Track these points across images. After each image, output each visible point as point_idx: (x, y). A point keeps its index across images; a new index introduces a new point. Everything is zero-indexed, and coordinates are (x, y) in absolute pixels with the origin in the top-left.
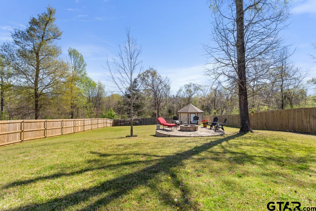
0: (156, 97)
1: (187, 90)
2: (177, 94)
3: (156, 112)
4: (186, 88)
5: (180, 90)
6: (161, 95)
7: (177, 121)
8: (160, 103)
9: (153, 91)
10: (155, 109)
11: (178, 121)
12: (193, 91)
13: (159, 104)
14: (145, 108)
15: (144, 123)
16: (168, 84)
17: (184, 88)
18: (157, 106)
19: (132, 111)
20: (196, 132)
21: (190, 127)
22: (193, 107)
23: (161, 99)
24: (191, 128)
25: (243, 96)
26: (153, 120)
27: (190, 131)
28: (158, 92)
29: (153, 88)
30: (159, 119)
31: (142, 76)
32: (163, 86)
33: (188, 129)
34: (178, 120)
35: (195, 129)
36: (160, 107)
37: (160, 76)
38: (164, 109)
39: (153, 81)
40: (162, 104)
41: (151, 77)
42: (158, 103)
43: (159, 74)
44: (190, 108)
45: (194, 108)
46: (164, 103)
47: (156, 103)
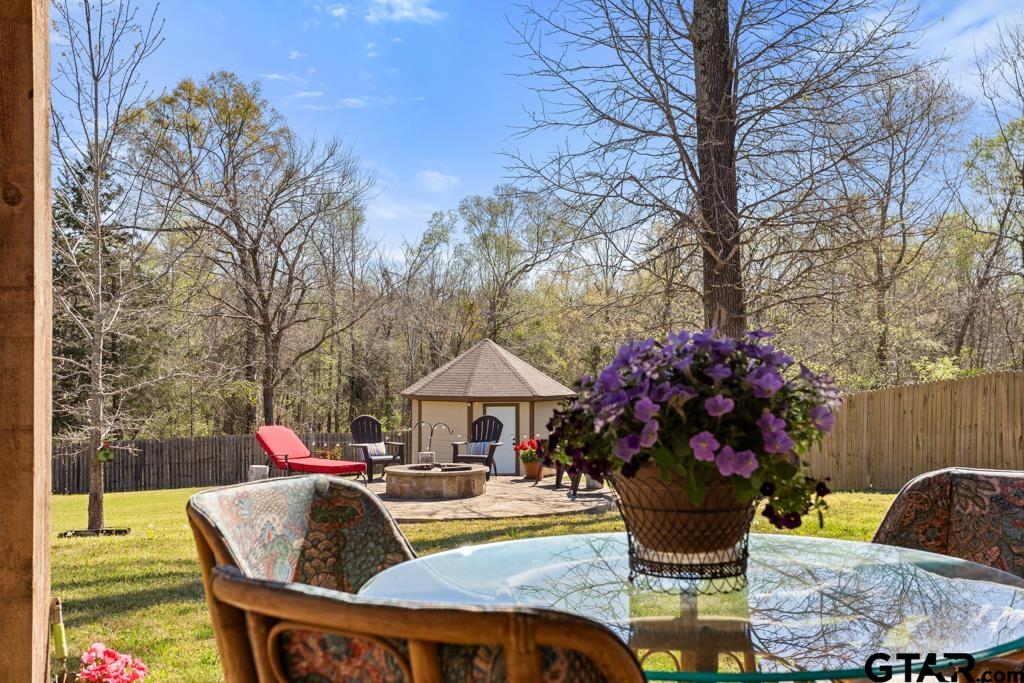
0: (258, 284)
1: (484, 238)
2: (416, 268)
3: (255, 392)
4: (474, 221)
5: (435, 237)
6: (291, 267)
7: (372, 447)
8: (281, 330)
9: (234, 242)
10: (249, 373)
11: (381, 447)
12: (525, 244)
13: (277, 338)
14: (165, 366)
15: (160, 474)
16: (345, 195)
17: (462, 223)
18: (260, 348)
19: (101, 387)
20: (467, 501)
21: (439, 476)
22: (502, 359)
23: (295, 296)
24: (444, 482)
25: (723, 311)
26: (227, 453)
27: (437, 497)
28: (273, 249)
29: (234, 218)
30: (264, 431)
31: (146, 124)
32: (309, 205)
33: (428, 488)
34: (380, 441)
35: (468, 483)
36: (285, 358)
37: (282, 131)
38: (315, 370)
39: (233, 163)
40: (297, 337)
41: (217, 134)
42: (266, 328)
43: (277, 117)
44: (481, 368)
45: (506, 364)
46: (317, 328)
47: (256, 332)
